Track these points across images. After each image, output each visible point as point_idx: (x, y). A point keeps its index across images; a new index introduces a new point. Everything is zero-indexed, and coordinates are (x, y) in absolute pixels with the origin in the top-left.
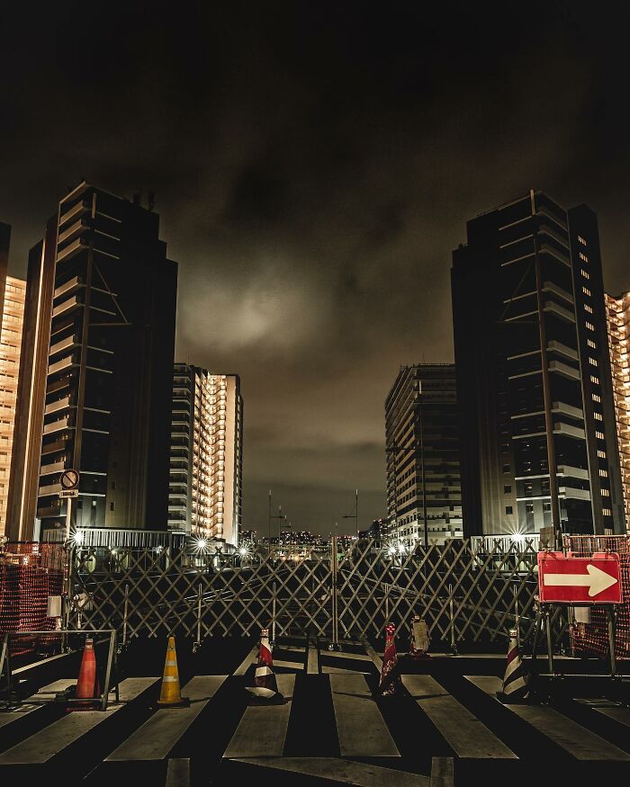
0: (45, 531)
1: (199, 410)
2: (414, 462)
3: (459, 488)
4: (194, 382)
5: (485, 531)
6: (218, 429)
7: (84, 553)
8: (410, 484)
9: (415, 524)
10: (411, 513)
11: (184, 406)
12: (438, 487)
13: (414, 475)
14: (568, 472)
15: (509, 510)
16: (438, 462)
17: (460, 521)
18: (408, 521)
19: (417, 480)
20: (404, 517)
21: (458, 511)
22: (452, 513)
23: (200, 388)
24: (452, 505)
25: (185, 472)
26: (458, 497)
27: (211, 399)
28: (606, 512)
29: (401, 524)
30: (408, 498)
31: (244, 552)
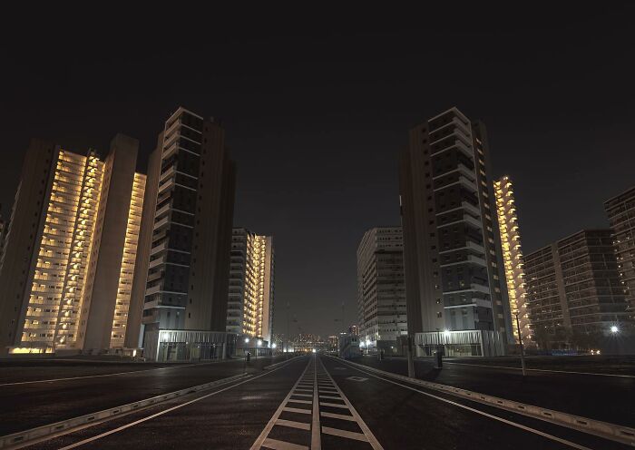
0: (147, 333)
1: (249, 257)
2: (375, 288)
3: (405, 303)
4: (247, 239)
5: (424, 329)
6: (261, 269)
7: (170, 347)
8: (373, 301)
9: (377, 327)
10: (374, 320)
11: (239, 254)
12: (390, 302)
13: (375, 295)
14: (477, 288)
15: (440, 315)
16: (390, 286)
17: (406, 325)
18: (372, 324)
19: (378, 298)
20: (369, 322)
21: (404, 318)
22: (399, 320)
23: (250, 243)
24: (399, 314)
25: (239, 295)
26: (405, 309)
27: (256, 250)
28: (500, 316)
29: (368, 326)
30: (371, 310)
31: (274, 346)
